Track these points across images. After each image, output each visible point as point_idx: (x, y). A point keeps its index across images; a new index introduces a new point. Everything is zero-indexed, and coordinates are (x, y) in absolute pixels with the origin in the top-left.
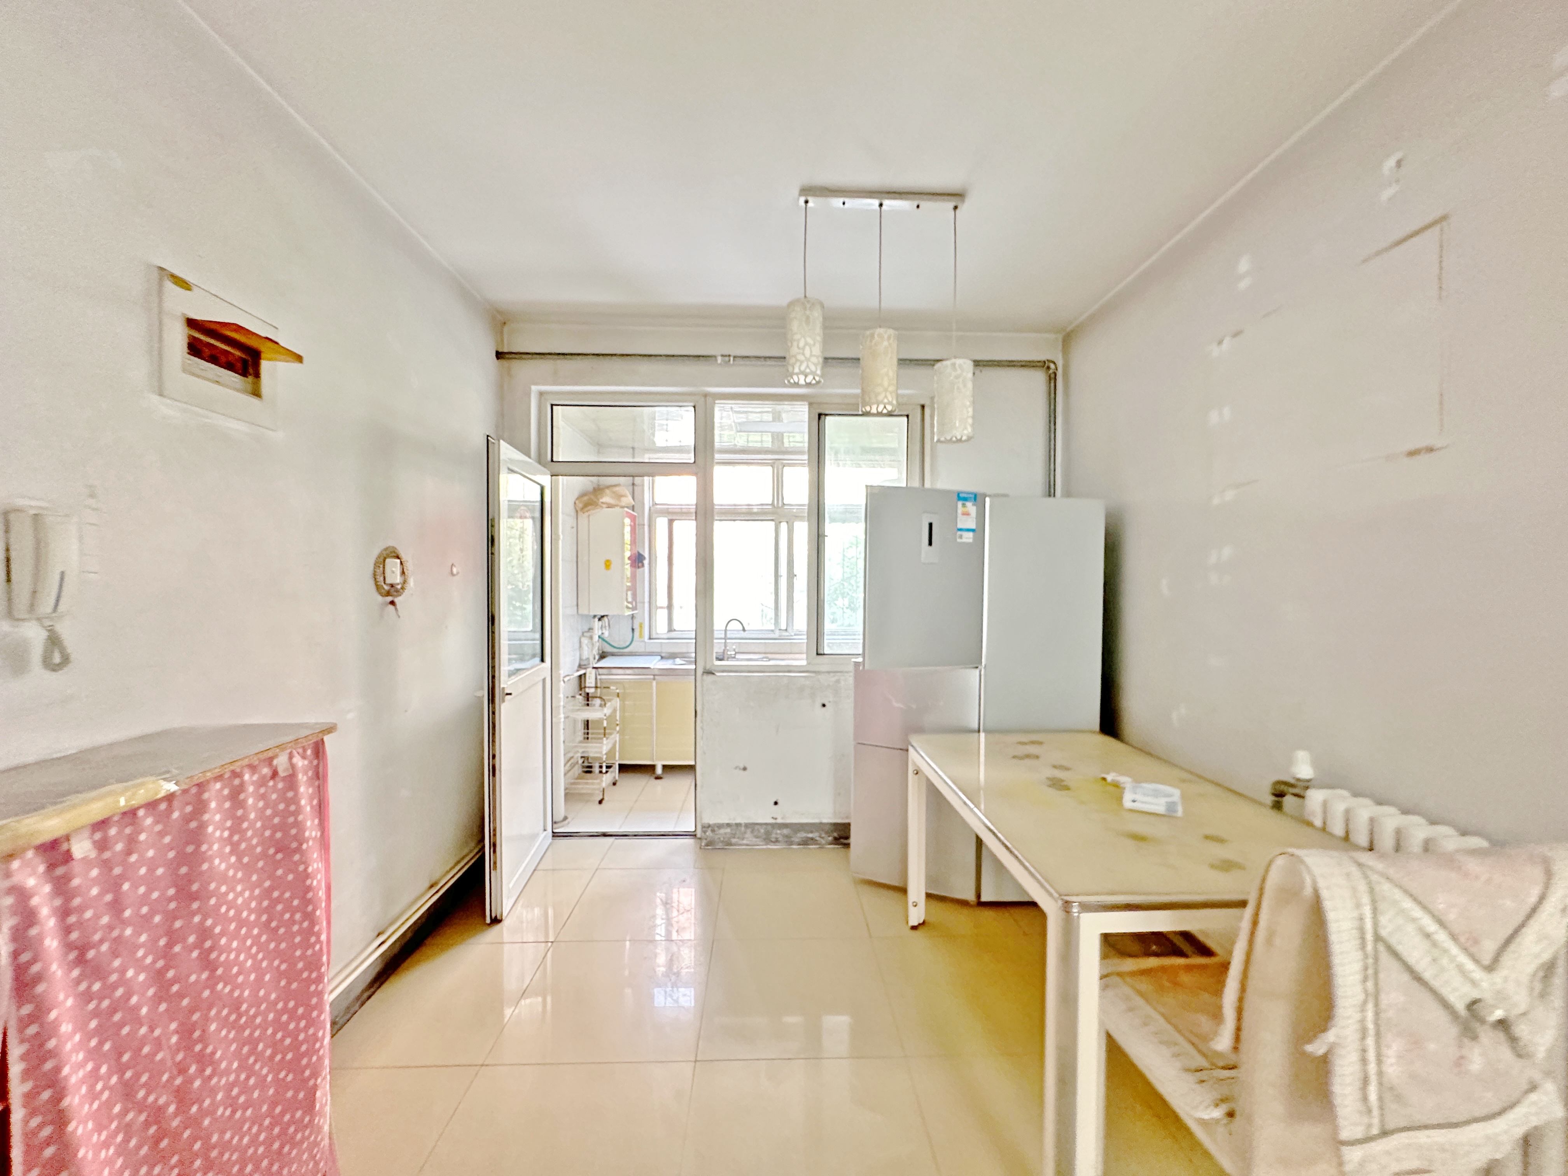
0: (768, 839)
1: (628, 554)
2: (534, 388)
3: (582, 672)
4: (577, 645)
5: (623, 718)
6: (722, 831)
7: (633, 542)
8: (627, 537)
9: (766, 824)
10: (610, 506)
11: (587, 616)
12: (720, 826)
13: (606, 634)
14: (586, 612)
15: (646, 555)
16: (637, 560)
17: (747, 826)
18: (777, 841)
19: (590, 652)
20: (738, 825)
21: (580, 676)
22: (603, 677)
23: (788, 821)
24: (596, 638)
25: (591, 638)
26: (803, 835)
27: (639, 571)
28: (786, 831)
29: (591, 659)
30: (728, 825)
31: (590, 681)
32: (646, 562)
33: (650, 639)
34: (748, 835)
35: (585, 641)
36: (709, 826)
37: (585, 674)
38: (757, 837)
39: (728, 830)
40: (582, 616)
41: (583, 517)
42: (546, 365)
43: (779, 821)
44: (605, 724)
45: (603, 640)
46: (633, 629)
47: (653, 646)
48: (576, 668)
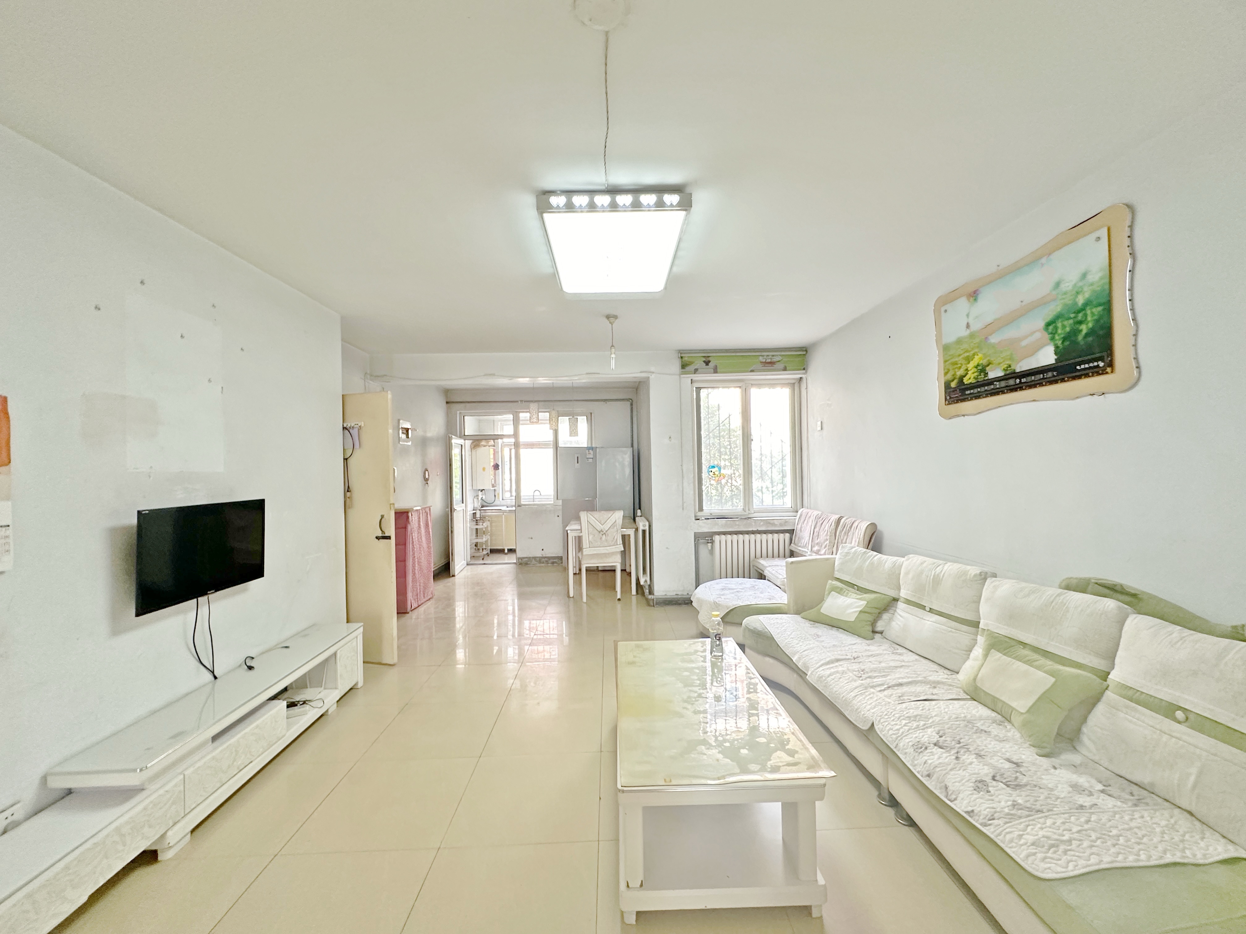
0: (540, 562)
1: (492, 464)
2: (458, 412)
3: (474, 512)
4: (472, 501)
5: (491, 530)
6: (525, 560)
7: (494, 459)
8: (492, 456)
9: (540, 557)
10: (485, 446)
11: (476, 490)
12: (524, 558)
13: (484, 498)
14: (475, 488)
15: (500, 464)
16: (496, 467)
17: (533, 557)
18: (543, 563)
19: (478, 505)
20: (530, 557)
21: (474, 513)
22: (483, 514)
23: (547, 556)
24: (480, 499)
25: (478, 499)
26: (552, 560)
27: (497, 471)
28: (546, 559)
29: (478, 507)
30: (526, 558)
31: (478, 516)
32: (500, 467)
33: (503, 500)
34: (533, 561)
35: (475, 500)
36: (520, 558)
37: (476, 513)
38: (537, 561)
39: (527, 559)
40: (474, 490)
41: (474, 451)
42: (462, 405)
43: (544, 556)
44: (484, 530)
45: (483, 500)
46: (495, 496)
47: (503, 502)
48: (472, 510)
